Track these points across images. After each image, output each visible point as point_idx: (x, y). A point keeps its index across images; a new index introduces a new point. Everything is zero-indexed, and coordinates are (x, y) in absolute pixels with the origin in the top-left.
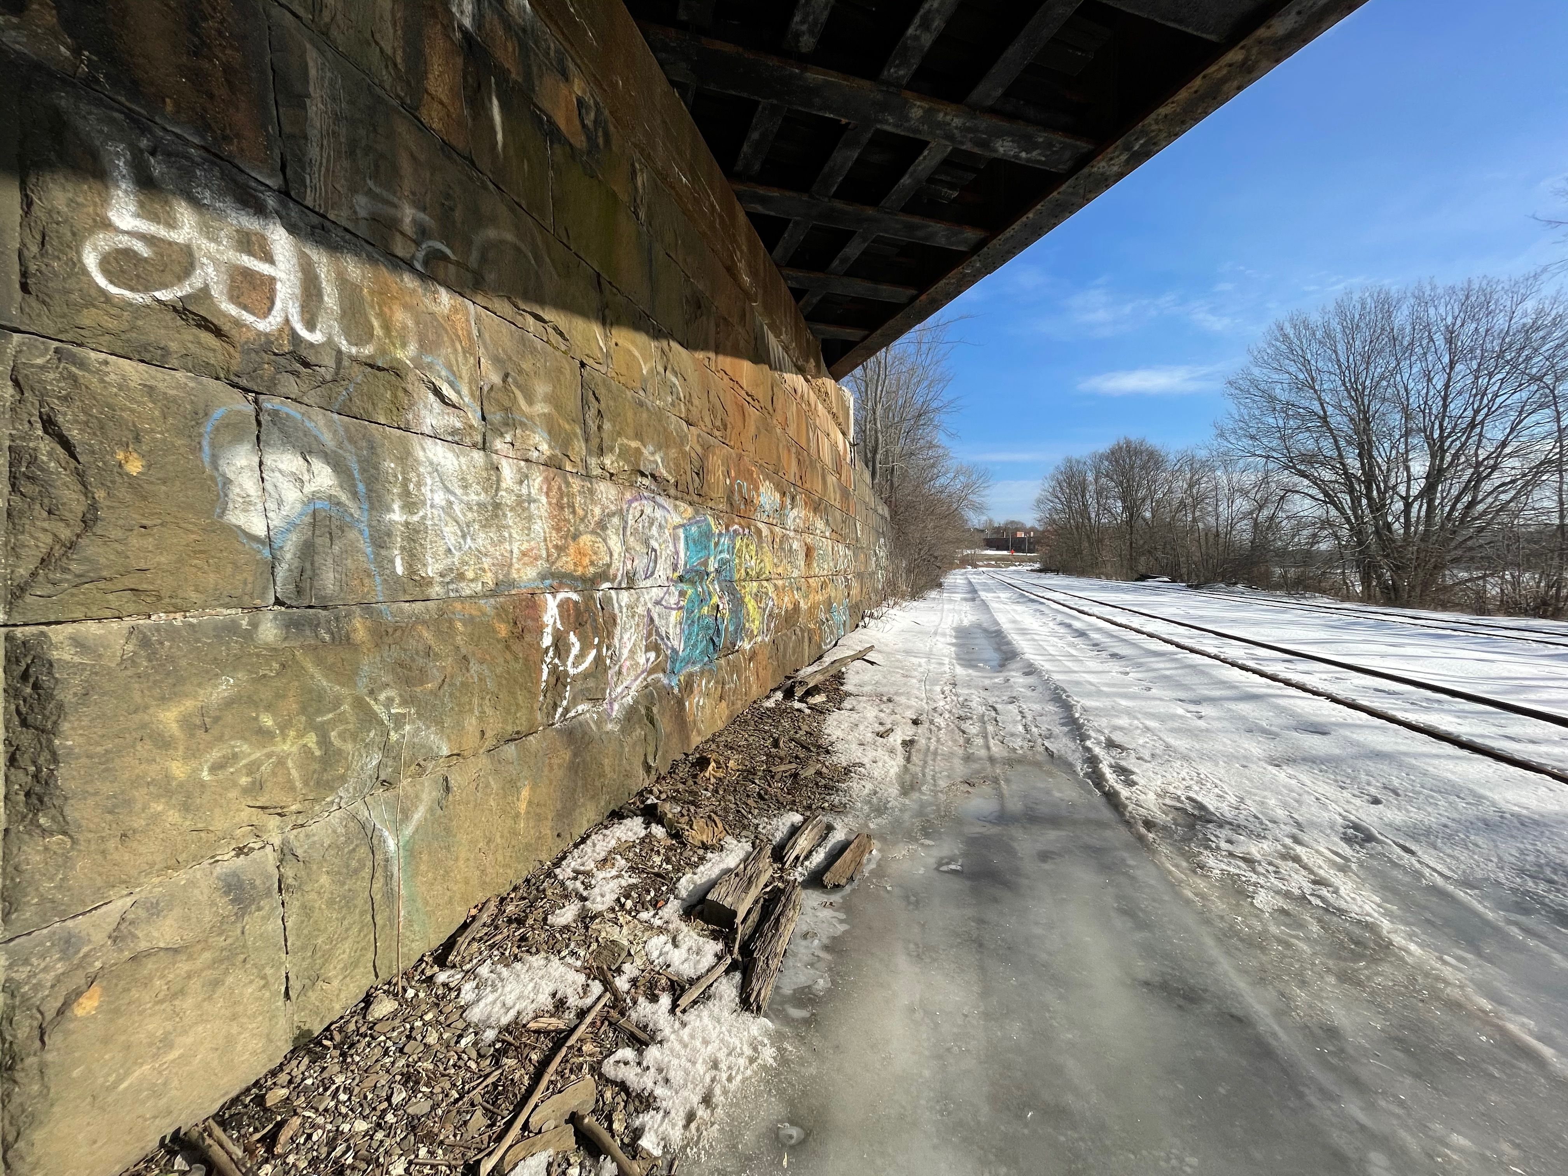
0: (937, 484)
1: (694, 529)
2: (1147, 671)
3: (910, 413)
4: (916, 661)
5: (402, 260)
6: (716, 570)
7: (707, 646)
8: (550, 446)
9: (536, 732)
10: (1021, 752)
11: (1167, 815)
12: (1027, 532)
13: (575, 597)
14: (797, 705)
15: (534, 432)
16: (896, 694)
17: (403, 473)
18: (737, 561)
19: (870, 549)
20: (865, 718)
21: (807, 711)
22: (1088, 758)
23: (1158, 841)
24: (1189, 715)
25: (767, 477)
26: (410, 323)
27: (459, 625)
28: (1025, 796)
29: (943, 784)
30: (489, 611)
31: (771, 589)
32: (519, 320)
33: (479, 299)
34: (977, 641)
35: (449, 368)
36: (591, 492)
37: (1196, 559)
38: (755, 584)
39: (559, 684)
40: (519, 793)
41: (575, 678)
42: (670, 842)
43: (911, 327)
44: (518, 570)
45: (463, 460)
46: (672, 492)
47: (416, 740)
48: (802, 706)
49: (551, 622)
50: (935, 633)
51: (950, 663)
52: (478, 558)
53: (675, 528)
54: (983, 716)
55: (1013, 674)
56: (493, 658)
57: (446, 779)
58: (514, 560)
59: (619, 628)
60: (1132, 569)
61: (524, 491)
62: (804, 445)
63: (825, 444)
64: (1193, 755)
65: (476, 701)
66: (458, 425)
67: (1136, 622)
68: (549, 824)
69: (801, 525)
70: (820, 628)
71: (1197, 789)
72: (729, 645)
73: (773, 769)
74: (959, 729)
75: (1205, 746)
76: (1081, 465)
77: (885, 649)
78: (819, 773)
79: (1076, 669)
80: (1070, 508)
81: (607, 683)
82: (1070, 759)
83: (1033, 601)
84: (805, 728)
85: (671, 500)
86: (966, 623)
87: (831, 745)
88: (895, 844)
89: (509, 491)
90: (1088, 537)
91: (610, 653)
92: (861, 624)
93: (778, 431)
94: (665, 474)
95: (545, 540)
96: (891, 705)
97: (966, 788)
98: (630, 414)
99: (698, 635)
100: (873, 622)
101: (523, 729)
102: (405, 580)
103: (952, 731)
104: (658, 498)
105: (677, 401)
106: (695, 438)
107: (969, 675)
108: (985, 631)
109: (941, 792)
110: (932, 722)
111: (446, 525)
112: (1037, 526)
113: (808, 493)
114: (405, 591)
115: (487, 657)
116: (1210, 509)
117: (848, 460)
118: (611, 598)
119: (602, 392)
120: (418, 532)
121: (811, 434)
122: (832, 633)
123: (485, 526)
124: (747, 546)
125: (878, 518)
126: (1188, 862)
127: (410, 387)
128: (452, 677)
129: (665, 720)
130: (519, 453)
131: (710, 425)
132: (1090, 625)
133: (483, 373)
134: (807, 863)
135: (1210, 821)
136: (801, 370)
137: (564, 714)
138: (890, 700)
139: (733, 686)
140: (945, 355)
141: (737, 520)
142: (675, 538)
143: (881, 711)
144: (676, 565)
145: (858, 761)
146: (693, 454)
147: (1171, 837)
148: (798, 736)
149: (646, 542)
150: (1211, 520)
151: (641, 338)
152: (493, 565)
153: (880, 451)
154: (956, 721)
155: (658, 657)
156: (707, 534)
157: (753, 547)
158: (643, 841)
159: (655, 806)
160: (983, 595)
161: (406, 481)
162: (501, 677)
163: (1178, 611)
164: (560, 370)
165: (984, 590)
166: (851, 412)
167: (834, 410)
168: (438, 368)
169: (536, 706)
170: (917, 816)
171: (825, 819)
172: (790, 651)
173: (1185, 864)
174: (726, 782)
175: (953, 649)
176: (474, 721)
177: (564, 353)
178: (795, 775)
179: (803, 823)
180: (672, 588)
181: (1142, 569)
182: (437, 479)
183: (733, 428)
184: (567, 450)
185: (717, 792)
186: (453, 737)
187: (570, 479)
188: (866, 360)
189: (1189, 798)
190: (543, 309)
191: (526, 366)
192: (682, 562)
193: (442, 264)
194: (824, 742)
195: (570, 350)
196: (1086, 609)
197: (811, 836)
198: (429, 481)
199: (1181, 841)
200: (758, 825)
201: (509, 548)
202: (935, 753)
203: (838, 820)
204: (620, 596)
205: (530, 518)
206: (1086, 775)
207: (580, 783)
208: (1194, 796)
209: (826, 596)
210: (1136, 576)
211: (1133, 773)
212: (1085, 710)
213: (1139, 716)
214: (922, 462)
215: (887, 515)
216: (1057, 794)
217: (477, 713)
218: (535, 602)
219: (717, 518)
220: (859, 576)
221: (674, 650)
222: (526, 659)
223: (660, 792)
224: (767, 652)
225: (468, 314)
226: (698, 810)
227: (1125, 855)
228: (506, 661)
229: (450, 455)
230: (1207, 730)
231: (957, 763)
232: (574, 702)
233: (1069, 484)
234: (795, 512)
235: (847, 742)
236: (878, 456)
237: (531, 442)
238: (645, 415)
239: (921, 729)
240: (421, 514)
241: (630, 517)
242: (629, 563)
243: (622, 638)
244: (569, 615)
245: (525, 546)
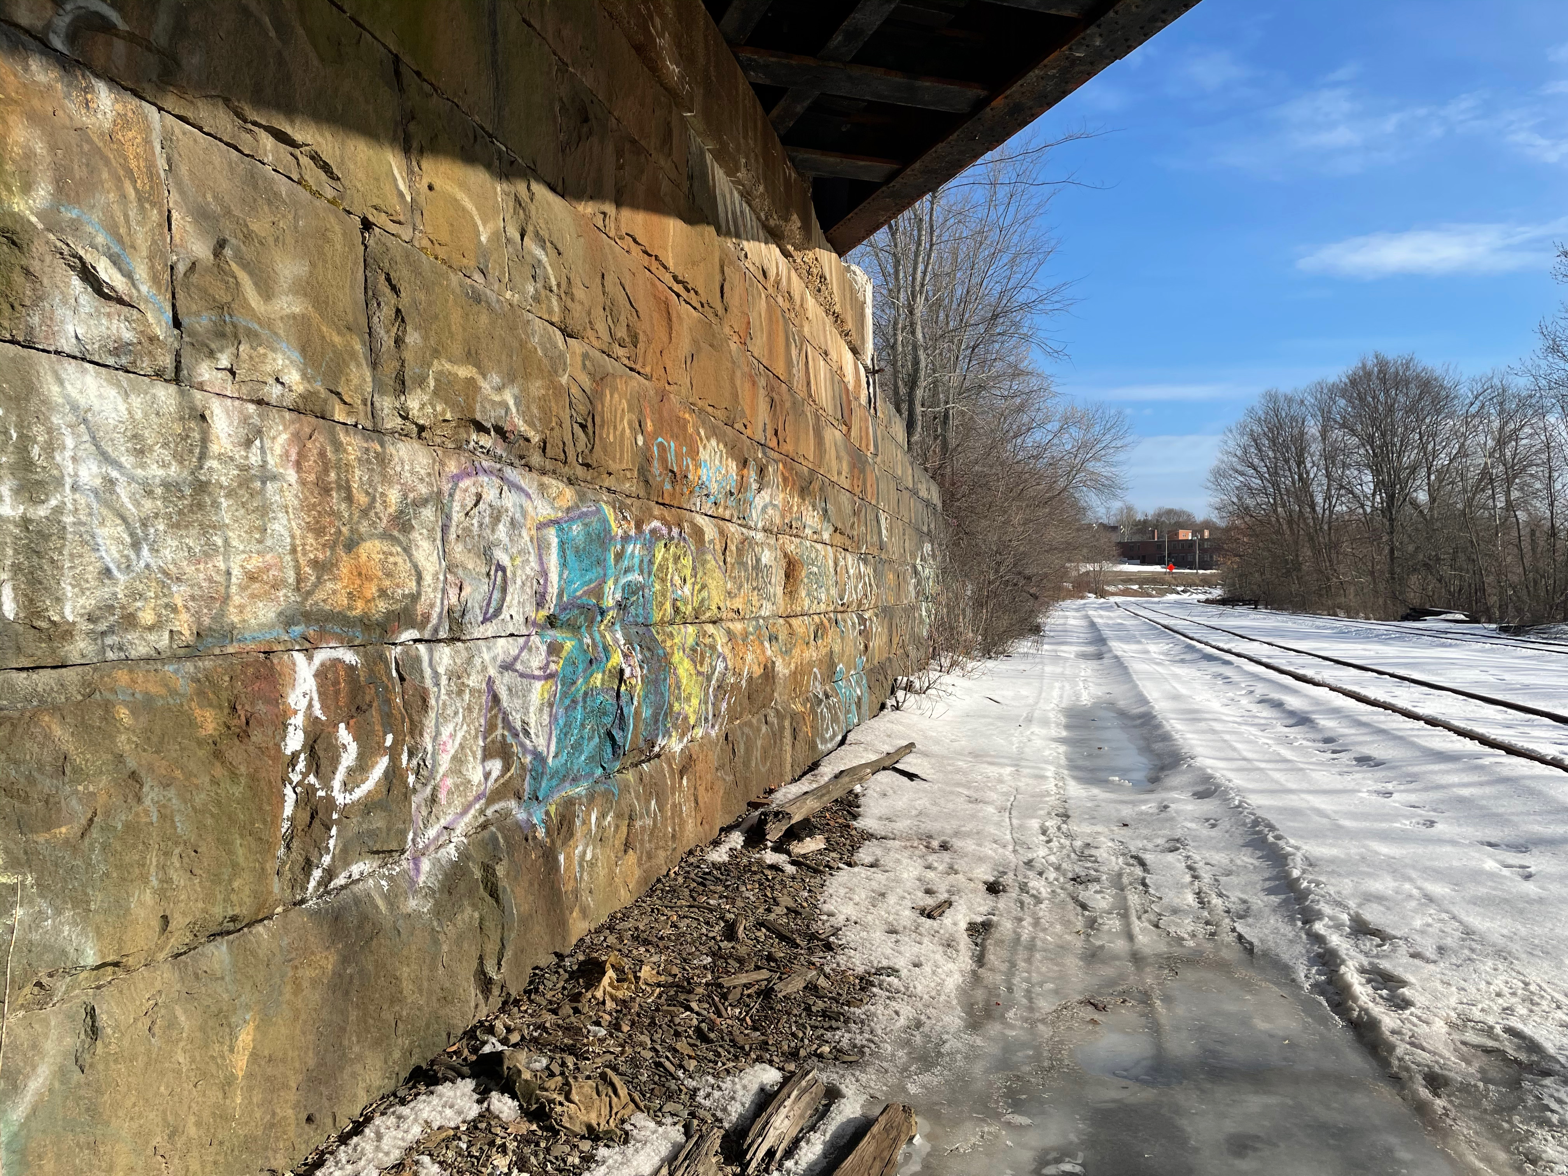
0: (1029, 442)
1: (576, 529)
2: (1426, 789)
3: (977, 313)
4: (992, 771)
5: (27, 32)
6: (619, 605)
7: (600, 748)
8: (304, 376)
9: (269, 918)
10: (1191, 943)
11: (1468, 1063)
12: (1197, 529)
13: (349, 657)
14: (770, 857)
15: (274, 350)
16: (957, 834)
17: (20, 426)
18: (657, 587)
19: (905, 563)
20: (898, 881)
21: (790, 869)
22: (1319, 956)
23: (1452, 1114)
24: (1506, 872)
25: (714, 432)
26: (40, 148)
27: (123, 713)
28: (1201, 1029)
29: (1045, 1005)
30: (183, 685)
31: (721, 640)
32: (245, 141)
33: (169, 102)
34: (1108, 734)
35: (113, 230)
36: (383, 460)
37: (1515, 579)
38: (691, 629)
39: (317, 823)
40: (233, 1037)
41: (346, 812)
42: (526, 1127)
43: (977, 156)
44: (241, 608)
45: (136, 401)
46: (536, 459)
47: (35, 936)
48: (780, 859)
49: (303, 704)
50: (1029, 720)
51: (1059, 776)
52: (164, 585)
53: (541, 526)
54: (1120, 875)
55: (1175, 795)
56: (189, 775)
57: (92, 1013)
58: (234, 589)
59: (432, 715)
60: (1395, 597)
61: (255, 459)
62: (780, 370)
63: (821, 371)
64: (1515, 947)
65: (153, 859)
66: (128, 336)
67: (1404, 697)
68: (292, 1096)
69: (777, 520)
70: (813, 711)
71: (1524, 1012)
72: (641, 744)
73: (725, 981)
74: (1075, 900)
75: (1538, 930)
76: (1295, 406)
77: (935, 749)
78: (812, 988)
79: (1293, 786)
80: (1276, 485)
81: (408, 820)
82: (1285, 957)
83: (1209, 658)
84: (786, 901)
85: (534, 475)
86: (1086, 699)
87: (836, 931)
88: (956, 1123)
89: (225, 459)
90: (1311, 539)
91: (414, 762)
92: (891, 702)
93: (733, 347)
94: (523, 427)
95: (294, 551)
96: (946, 856)
97: (1089, 1013)
98: (456, 317)
99: (583, 725)
100: (912, 698)
101: (244, 911)
102: (21, 629)
103: (1062, 905)
104: (509, 472)
105: (543, 292)
106: (579, 359)
107: (1093, 799)
108: (1122, 714)
109: (1043, 1021)
110: (1024, 888)
111: (102, 523)
112: (1214, 517)
113: (790, 460)
114: (19, 648)
115: (178, 773)
116: (1538, 485)
117: (864, 400)
118: (418, 659)
119: (402, 275)
120: (46, 537)
121: (794, 352)
122: (835, 719)
123: (177, 526)
124: (677, 559)
125: (920, 506)
126: (1508, 1150)
127: (35, 266)
128: (107, 814)
129: (520, 891)
130: (244, 389)
131: (606, 337)
132: (1316, 702)
133: (177, 239)
134: (789, 1164)
135: (1547, 1073)
136: (774, 236)
137: (325, 882)
138: (944, 847)
139: (649, 822)
140: (1039, 206)
141: (657, 510)
142: (541, 547)
143: (929, 867)
144: (543, 596)
145: (885, 963)
146: (575, 390)
147: (1477, 1105)
148: (772, 917)
149: (486, 554)
150: (1541, 507)
151: (478, 177)
152: (193, 598)
153: (922, 383)
154: (1069, 886)
155: (506, 768)
156: (603, 538)
157: (687, 561)
158: (473, 1126)
159: (497, 1057)
160: (1118, 647)
161: (25, 440)
162: (203, 812)
163: (1484, 677)
164: (323, 235)
165: (1120, 639)
166: (869, 311)
167: (837, 308)
168: (89, 229)
169: (271, 866)
170: (998, 1069)
171: (824, 1077)
172: (757, 754)
173: (1502, 1156)
174: (635, 1008)
175: (1062, 749)
176: (148, 897)
177: (333, 202)
178: (767, 993)
179: (783, 1085)
180: (535, 639)
181: (1414, 598)
182: (86, 437)
183: (649, 342)
184: (336, 379)
185: (618, 1028)
186: (106, 930)
187: (342, 437)
188: (895, 216)
189: (1509, 1030)
190: (292, 122)
191: (259, 226)
192: (553, 590)
193: (101, 38)
194: (820, 927)
195: (342, 198)
196: (1309, 673)
197: (797, 1111)
198: (70, 442)
199: (1495, 1112)
200: (696, 1090)
201: (222, 566)
202: (1031, 947)
203: (850, 1079)
204: (436, 655)
205: (264, 511)
206: (1315, 986)
207: (353, 1015)
208: (1519, 1026)
209: (824, 651)
210: (1403, 611)
211: (1403, 983)
212: (1310, 863)
213: (1414, 874)
214: (1001, 404)
215: (936, 499)
216: (1261, 1025)
217: (154, 882)
218: (272, 668)
219: (620, 508)
220: (886, 612)
221: (539, 757)
222: (253, 778)
223: (509, 1030)
224: (714, 757)
225: (147, 129)
226: (582, 1064)
227: (1393, 1140)
228: (215, 782)
229: (112, 393)
230: (1541, 901)
231: (1073, 963)
232: (345, 858)
233: (1273, 441)
234: (766, 495)
235: (865, 928)
236: (919, 393)
237: (268, 368)
238: (484, 319)
239: (1004, 902)
240: (53, 502)
241: (456, 506)
242: (453, 593)
243: (438, 733)
244: (337, 692)
245: (255, 563)
